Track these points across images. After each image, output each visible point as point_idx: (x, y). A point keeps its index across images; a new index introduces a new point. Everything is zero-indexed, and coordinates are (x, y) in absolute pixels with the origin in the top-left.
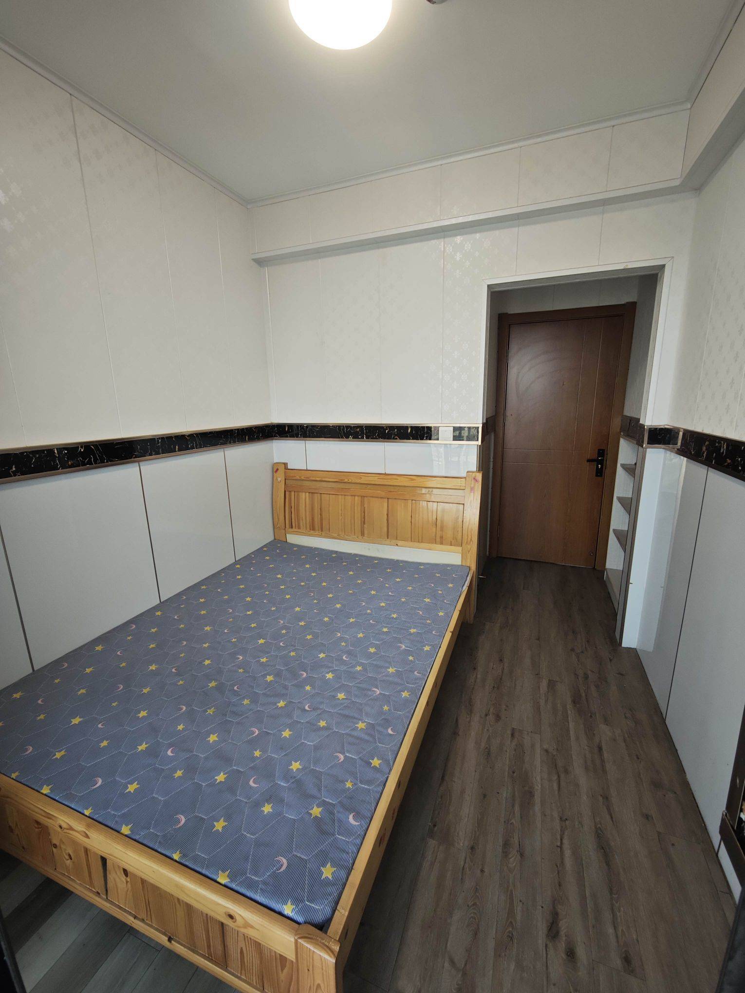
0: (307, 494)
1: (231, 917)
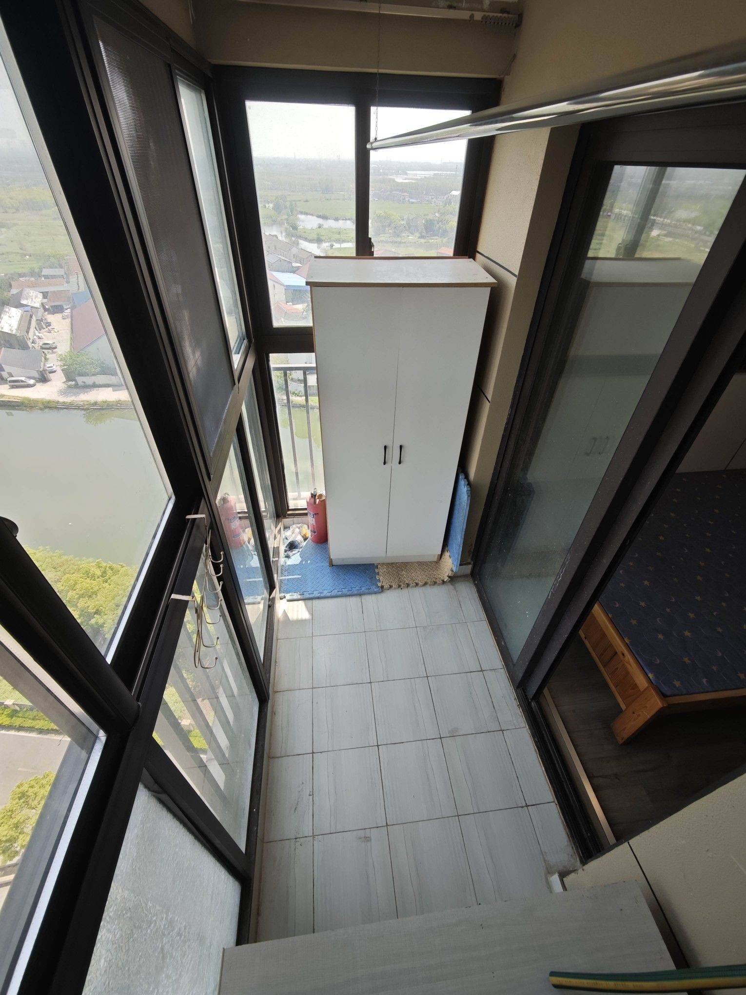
1: (623, 654)
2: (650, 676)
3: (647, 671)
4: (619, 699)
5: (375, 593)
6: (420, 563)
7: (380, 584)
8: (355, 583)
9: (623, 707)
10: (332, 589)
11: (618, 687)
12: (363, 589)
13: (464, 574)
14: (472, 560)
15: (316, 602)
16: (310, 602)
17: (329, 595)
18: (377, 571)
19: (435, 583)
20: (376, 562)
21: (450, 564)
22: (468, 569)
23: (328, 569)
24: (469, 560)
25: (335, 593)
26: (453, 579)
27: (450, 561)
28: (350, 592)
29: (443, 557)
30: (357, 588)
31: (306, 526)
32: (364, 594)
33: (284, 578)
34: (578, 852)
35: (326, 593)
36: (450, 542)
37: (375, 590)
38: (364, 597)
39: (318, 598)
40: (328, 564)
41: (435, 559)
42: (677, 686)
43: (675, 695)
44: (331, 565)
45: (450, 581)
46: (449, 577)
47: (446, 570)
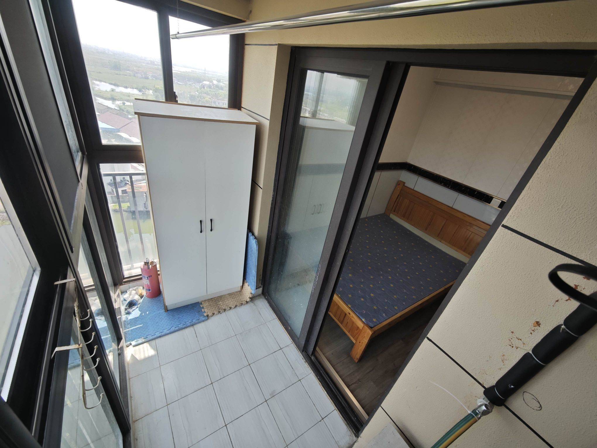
0: (408, 201)
1: (349, 314)
2: (363, 320)
3: (361, 318)
4: (352, 338)
5: (203, 321)
6: (230, 294)
7: (205, 314)
8: (187, 318)
9: (354, 341)
10: (170, 327)
11: (350, 332)
12: (194, 321)
13: (259, 294)
14: (262, 284)
15: (158, 341)
16: (153, 342)
17: (168, 332)
18: (201, 306)
19: (242, 304)
20: (200, 301)
21: (250, 289)
22: (260, 290)
23: (165, 314)
24: (260, 285)
25: (173, 329)
26: (253, 299)
27: (249, 288)
28: (185, 325)
29: (244, 286)
30: (190, 321)
31: (141, 288)
32: (195, 324)
33: (127, 330)
34: (353, 432)
35: (166, 331)
36: (247, 276)
37: (203, 319)
38: (195, 326)
39: (160, 337)
40: (163, 311)
41: (239, 289)
42: (375, 321)
43: (375, 326)
44: (166, 310)
45: (251, 301)
46: (250, 298)
47: (247, 294)
